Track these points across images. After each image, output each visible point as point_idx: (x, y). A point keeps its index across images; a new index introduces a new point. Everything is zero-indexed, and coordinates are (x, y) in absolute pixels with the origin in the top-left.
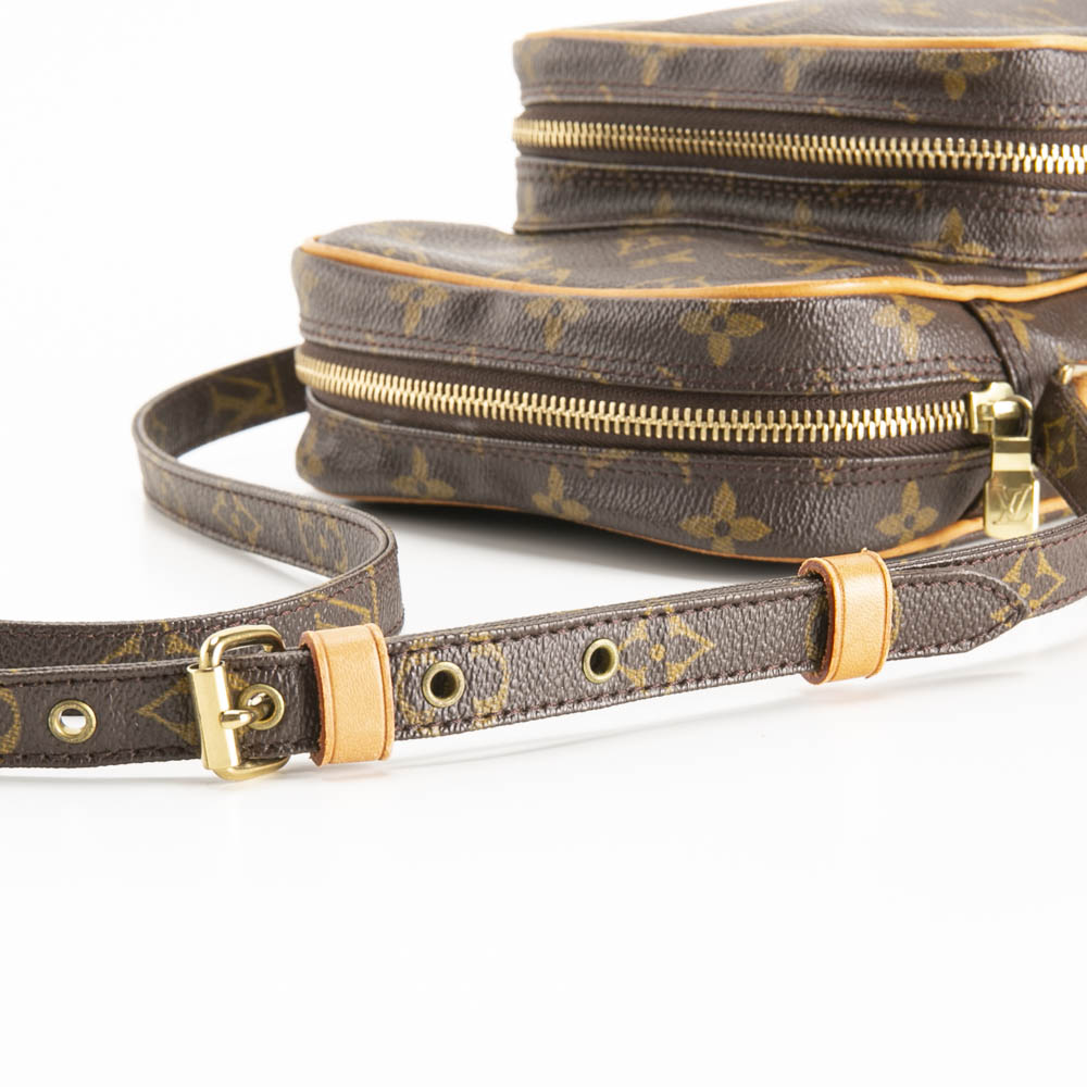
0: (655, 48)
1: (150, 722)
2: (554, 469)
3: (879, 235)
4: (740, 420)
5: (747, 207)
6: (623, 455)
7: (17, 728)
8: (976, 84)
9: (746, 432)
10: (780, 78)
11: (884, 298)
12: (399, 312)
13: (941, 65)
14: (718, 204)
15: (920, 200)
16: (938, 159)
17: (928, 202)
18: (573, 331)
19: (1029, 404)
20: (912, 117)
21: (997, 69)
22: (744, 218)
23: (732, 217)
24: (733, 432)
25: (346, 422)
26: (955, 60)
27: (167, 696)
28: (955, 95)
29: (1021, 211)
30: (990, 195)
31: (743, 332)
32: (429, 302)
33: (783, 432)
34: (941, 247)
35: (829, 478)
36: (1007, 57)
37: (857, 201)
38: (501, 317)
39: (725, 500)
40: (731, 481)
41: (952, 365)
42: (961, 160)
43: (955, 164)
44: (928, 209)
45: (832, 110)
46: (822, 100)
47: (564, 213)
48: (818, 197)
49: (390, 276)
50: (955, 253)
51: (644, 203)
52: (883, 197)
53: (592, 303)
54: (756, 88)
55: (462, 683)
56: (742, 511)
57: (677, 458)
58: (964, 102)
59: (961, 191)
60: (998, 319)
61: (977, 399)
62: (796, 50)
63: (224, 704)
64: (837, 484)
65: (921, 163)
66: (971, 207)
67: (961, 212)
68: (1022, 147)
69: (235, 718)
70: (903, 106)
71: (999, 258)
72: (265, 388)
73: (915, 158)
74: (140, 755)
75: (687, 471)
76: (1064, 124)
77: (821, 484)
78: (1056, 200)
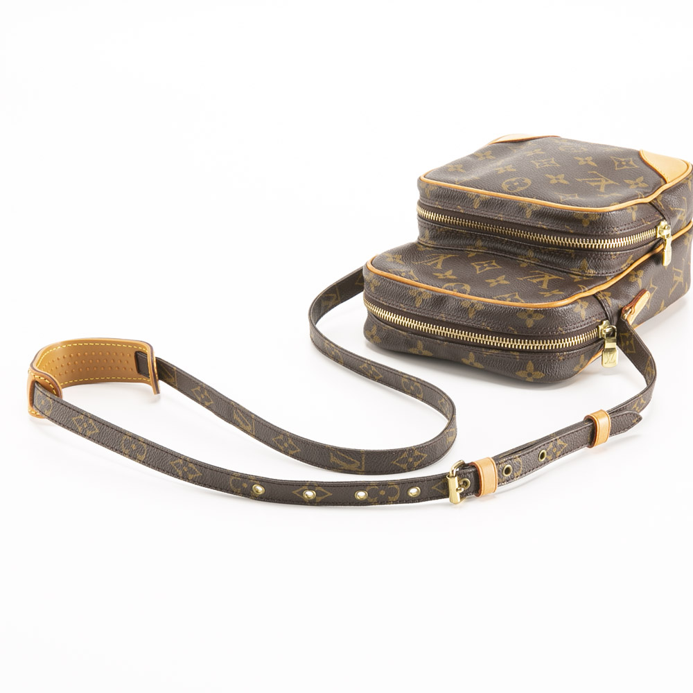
0: (478, 196)
1: (435, 490)
2: (471, 353)
3: (558, 265)
4: (536, 343)
5: (510, 249)
6: (496, 352)
7: (399, 494)
8: (592, 223)
9: (537, 347)
10: (525, 213)
11: (575, 302)
12: (413, 299)
13: (582, 217)
14: (499, 246)
15: (573, 256)
16: (580, 245)
17: (576, 256)
18: (479, 313)
19: (615, 327)
20: (572, 231)
21: (599, 219)
22: (510, 253)
23: (506, 252)
24: (533, 347)
25: (392, 330)
26: (586, 216)
27: (440, 483)
28: (585, 225)
29: (605, 259)
30: (596, 255)
31: (537, 318)
32: (425, 297)
33: (548, 346)
34: (581, 271)
35: (561, 358)
36: (603, 214)
37: (550, 253)
38: (451, 305)
39: (530, 366)
40: (532, 360)
41: (594, 319)
42: (588, 245)
43: (586, 247)
44: (575, 258)
45: (545, 227)
46: (540, 223)
47: (441, 241)
48: (536, 250)
49: (408, 286)
50: (585, 273)
51: (471, 242)
52: (560, 253)
53: (485, 304)
54: (516, 215)
55: (511, 469)
56: (536, 370)
57: (515, 353)
58: (588, 227)
59: (587, 254)
60: (603, 298)
61: (601, 327)
62: (530, 204)
63: (457, 486)
64: (563, 360)
65: (575, 246)
66: (590, 259)
67: (587, 260)
68: (606, 241)
69: (460, 490)
70: (568, 227)
71: (598, 274)
72: (335, 295)
73: (573, 244)
74: (431, 499)
75: (518, 357)
76: (618, 233)
77: (559, 360)
78: (615, 255)
